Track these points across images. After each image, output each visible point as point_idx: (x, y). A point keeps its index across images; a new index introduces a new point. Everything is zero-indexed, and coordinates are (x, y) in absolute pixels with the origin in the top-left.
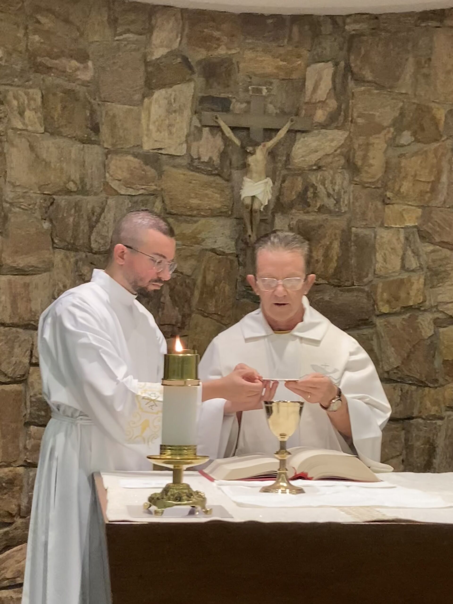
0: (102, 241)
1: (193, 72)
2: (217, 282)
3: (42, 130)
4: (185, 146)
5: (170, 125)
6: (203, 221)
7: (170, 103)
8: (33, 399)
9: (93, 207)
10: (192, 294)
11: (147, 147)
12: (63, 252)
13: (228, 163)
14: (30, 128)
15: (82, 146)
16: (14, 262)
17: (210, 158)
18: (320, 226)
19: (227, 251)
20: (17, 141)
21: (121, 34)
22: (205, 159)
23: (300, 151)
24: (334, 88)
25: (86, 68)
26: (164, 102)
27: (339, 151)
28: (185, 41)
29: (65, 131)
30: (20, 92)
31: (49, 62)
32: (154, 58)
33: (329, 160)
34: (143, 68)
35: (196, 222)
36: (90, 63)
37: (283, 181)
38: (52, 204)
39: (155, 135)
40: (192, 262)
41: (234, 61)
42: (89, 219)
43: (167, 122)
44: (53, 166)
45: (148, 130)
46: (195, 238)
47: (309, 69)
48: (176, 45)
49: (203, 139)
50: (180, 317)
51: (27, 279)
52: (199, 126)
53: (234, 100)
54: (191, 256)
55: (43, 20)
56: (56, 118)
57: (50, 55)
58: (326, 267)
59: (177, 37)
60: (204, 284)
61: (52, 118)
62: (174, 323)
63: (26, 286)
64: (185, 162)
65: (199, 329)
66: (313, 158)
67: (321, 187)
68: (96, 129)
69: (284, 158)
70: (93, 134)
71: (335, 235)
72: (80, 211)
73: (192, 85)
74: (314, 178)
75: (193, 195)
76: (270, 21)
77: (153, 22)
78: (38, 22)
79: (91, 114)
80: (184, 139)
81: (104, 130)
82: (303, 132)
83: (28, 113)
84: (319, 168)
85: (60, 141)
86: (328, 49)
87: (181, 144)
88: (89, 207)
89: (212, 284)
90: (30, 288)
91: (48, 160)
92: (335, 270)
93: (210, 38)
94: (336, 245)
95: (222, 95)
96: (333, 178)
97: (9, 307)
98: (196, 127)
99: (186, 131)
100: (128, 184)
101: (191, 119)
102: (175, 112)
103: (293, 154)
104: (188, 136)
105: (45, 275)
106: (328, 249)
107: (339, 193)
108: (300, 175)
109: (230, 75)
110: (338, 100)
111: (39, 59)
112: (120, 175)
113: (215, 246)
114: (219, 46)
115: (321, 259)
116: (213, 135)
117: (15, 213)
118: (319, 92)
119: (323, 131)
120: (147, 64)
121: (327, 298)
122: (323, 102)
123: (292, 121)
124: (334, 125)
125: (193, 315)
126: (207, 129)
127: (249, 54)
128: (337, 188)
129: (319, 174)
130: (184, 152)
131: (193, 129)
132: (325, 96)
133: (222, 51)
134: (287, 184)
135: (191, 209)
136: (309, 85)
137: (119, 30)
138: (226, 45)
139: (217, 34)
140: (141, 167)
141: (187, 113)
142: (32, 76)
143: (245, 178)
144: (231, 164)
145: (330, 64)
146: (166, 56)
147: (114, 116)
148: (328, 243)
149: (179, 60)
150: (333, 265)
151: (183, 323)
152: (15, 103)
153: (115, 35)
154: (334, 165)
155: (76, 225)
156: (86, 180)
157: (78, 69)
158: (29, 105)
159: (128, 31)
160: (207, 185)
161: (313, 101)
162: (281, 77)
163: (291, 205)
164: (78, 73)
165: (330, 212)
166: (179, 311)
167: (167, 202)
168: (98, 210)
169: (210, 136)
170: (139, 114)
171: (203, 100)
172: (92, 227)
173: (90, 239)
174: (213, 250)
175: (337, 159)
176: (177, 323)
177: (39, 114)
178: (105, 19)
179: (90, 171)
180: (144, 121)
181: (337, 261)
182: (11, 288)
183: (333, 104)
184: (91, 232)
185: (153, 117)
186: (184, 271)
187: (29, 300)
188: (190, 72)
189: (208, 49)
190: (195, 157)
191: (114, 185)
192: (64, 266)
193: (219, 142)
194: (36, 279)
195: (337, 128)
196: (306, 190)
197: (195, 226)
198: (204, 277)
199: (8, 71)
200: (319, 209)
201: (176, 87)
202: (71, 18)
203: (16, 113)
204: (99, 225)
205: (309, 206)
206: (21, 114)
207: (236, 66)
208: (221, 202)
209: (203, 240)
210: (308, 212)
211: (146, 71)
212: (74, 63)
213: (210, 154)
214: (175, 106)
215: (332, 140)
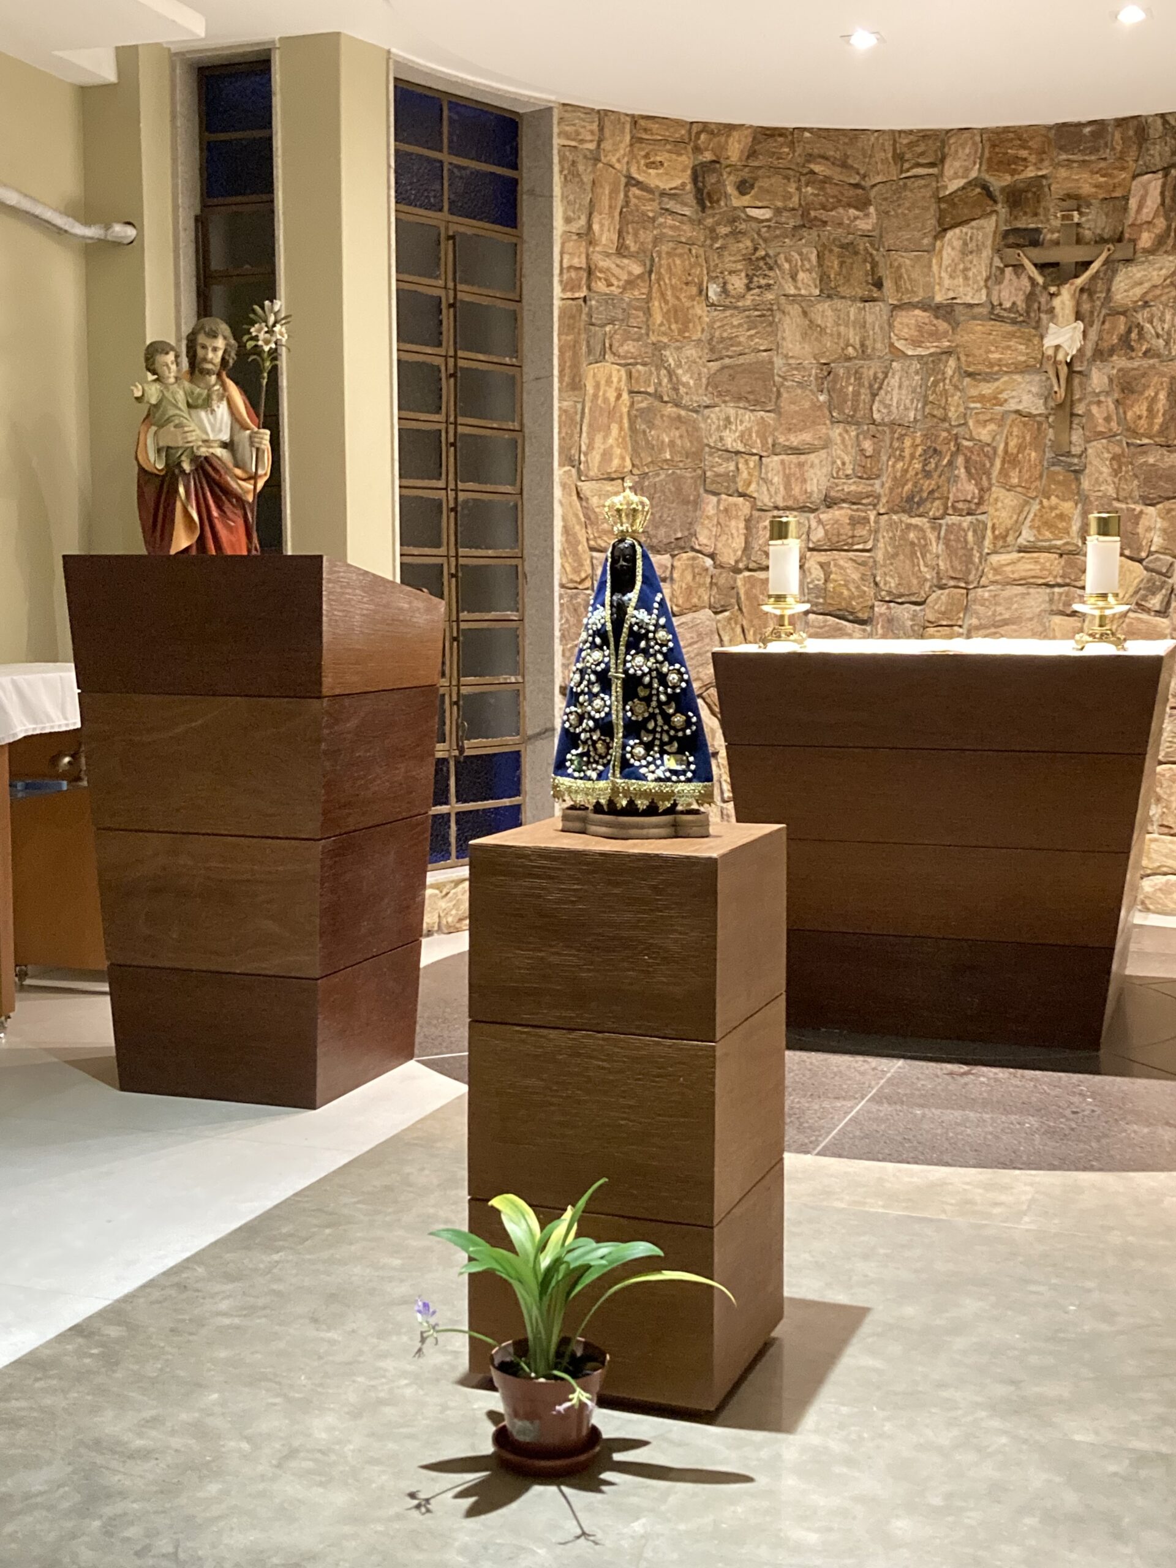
0: (885, 411)
1: (995, 202)
2: (1021, 448)
3: (817, 292)
4: (984, 292)
5: (966, 269)
6: (1005, 378)
7: (965, 244)
8: (811, 586)
9: (875, 374)
10: (992, 465)
11: (939, 298)
12: (842, 425)
13: (1036, 306)
14: (803, 292)
15: (862, 305)
16: (788, 440)
17: (1014, 304)
18: (1144, 375)
19: (1035, 412)
20: (789, 308)
21: (908, 170)
22: (1007, 305)
23: (1122, 284)
24: (1163, 204)
25: (867, 215)
26: (958, 244)
27: (1168, 281)
28: (984, 167)
29: (844, 290)
30: (793, 253)
31: (822, 215)
32: (947, 193)
33: (1158, 292)
34: (934, 207)
35: (997, 379)
36: (872, 209)
37: (1103, 323)
38: (829, 373)
39: (947, 282)
40: (992, 427)
41: (1044, 182)
42: (871, 386)
43: (961, 266)
44: (828, 331)
45: (940, 278)
46: (996, 398)
47: (1134, 183)
48: (974, 174)
49: (1006, 282)
50: (976, 491)
51: (802, 458)
52: (1002, 265)
53: (1045, 231)
54: (991, 420)
55: (817, 168)
56: (832, 276)
57: (824, 207)
58: (1151, 424)
59: (975, 163)
60: (1006, 452)
61: (829, 277)
62: (969, 498)
63: (801, 465)
64: (985, 311)
65: (1000, 504)
66: (1138, 291)
67: (1148, 325)
68: (879, 284)
69: (1104, 295)
70: (875, 289)
71: (1162, 384)
72: (860, 378)
73: (994, 218)
74: (1141, 317)
75: (993, 349)
76: (1087, 130)
77: (946, 150)
78: (812, 172)
79: (872, 268)
80: (982, 283)
81: (888, 284)
82: (1128, 261)
83: (801, 275)
84: (1146, 304)
85: (839, 303)
86: (1158, 158)
87: (979, 290)
88: (871, 373)
89: (1015, 451)
90: (806, 468)
91: (823, 326)
92: (1161, 426)
93: (1017, 159)
94: (1162, 396)
95: (1032, 226)
96: (1163, 313)
97: (782, 489)
98: (998, 267)
99: (984, 275)
100: (916, 343)
101: (992, 259)
102: (971, 252)
103: (1113, 289)
104: (986, 280)
105: (823, 454)
106: (1154, 400)
107: (1169, 333)
108: (1124, 313)
109: (1038, 202)
110: (1168, 218)
111: (813, 213)
112: (905, 332)
113: (1020, 407)
114: (1026, 167)
115: (1145, 414)
116: (1018, 276)
117: (788, 387)
118: (1145, 210)
119: (1151, 257)
120: (940, 200)
121: (1151, 460)
122: (1149, 223)
123: (1109, 250)
124: (1164, 249)
125: (994, 489)
126: (1010, 268)
127: (1063, 173)
128: (1166, 326)
129: (1146, 313)
130: (984, 298)
131: (994, 269)
132: (1151, 215)
133: (1030, 172)
134: (1107, 326)
135: (991, 365)
136: (1133, 203)
137: (906, 165)
138: (1035, 164)
139: (1024, 153)
140: (931, 322)
141: (987, 253)
142: (805, 234)
143: (1051, 325)
144: (1039, 309)
145: (1160, 175)
146: (963, 188)
147: (899, 267)
148: (1153, 394)
149: (978, 190)
150: (1159, 420)
151: (981, 498)
152: (787, 266)
153: (902, 172)
154: (1164, 298)
155: (856, 394)
156: (867, 343)
157: (856, 218)
158: (803, 265)
159: (918, 165)
160: (1012, 335)
161: (1139, 222)
162: (1101, 197)
163: (1112, 351)
164: (858, 222)
165: (1159, 356)
166: (976, 485)
167: (963, 358)
168: (880, 376)
169: (1014, 277)
170: (930, 261)
171: (1006, 234)
172: (874, 395)
173: (871, 409)
174: (1017, 412)
175: (1166, 290)
176: (973, 498)
177: (814, 275)
178: (890, 155)
179: (871, 333)
180: (935, 268)
181: (1164, 415)
182: (784, 469)
183: (1161, 223)
184: (873, 401)
185: (946, 261)
186: (982, 438)
187: (804, 481)
188: (991, 203)
189: (1013, 173)
190: (995, 303)
191: (899, 344)
192: (843, 440)
193: (1025, 283)
194: (812, 456)
195: (1166, 252)
196: (1129, 331)
197: (997, 384)
198: (1007, 444)
199: (778, 232)
200: (1145, 354)
201: (973, 223)
202: (850, 161)
203: (788, 277)
204: (882, 392)
205: (1133, 350)
206: (794, 278)
207: (1046, 189)
208: (1027, 354)
209: (1006, 400)
210: (1132, 358)
211: (940, 210)
212: (852, 212)
213: (1013, 299)
214: (972, 246)
215: (1161, 269)
